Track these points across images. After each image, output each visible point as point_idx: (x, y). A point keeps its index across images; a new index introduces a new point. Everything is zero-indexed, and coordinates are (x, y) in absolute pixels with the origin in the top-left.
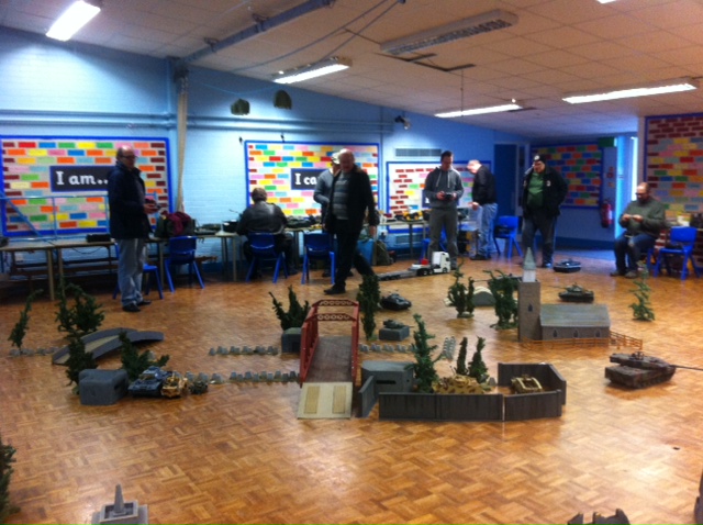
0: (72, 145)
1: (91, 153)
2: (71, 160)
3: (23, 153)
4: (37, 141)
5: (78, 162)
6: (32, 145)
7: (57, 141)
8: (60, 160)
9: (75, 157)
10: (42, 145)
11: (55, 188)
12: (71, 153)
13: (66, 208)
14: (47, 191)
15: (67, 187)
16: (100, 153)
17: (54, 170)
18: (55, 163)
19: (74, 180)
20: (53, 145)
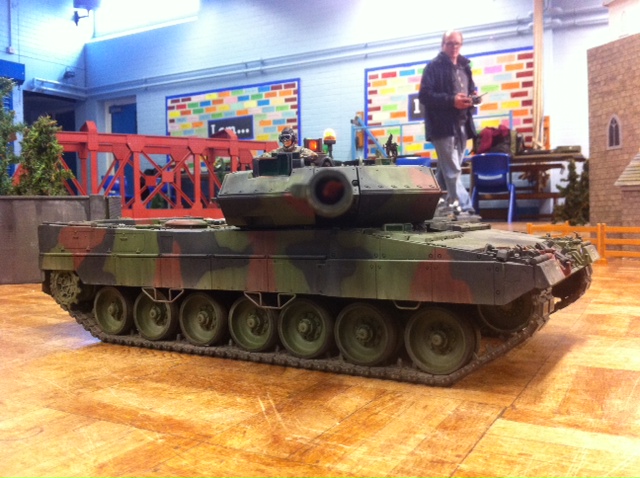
3: (385, 83)
4: (398, 70)
6: (393, 75)
7: (418, 68)
10: (402, 74)
11: (412, 117)
13: (420, 138)
14: (404, 119)
17: (411, 98)
18: (413, 91)
20: (413, 72)
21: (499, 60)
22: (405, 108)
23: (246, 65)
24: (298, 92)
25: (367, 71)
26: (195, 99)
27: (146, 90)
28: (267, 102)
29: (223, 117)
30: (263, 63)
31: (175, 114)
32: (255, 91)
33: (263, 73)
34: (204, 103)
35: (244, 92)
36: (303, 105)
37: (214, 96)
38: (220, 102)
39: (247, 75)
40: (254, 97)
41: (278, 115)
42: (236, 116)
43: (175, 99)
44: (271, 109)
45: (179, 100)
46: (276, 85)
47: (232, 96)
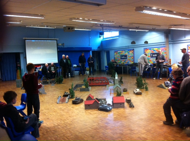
0: (154, 49)
1: (157, 50)
2: (153, 52)
3: (147, 51)
4: (149, 49)
5: (155, 52)
6: (148, 50)
7: (152, 49)
8: (152, 52)
9: (154, 51)
10: (150, 49)
11: (151, 57)
12: (154, 50)
13: (153, 61)
14: (150, 57)
15: (153, 57)
16: (158, 50)
17: (151, 54)
18: (151, 53)
19: (154, 56)
20: (151, 49)
21: (164, 48)
22: (150, 55)
23: (126, 46)
24: (134, 51)
25: (144, 48)
26: (118, 52)
27: (111, 50)
28: (129, 53)
29: (123, 55)
30: (128, 46)
31: (115, 54)
32: (127, 51)
33: (128, 48)
34: (120, 52)
35: (126, 51)
36: (135, 54)
37: (121, 51)
38: (122, 52)
39: (126, 48)
40: (127, 52)
41: (131, 55)
42: (124, 55)
43: (115, 51)
44: (130, 54)
45: (116, 52)
46: (130, 50)
47: (124, 52)
